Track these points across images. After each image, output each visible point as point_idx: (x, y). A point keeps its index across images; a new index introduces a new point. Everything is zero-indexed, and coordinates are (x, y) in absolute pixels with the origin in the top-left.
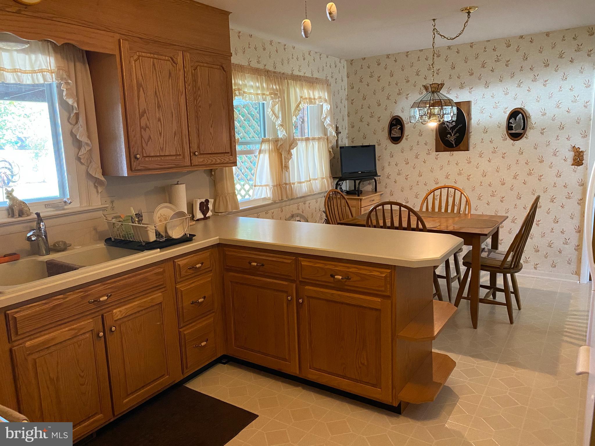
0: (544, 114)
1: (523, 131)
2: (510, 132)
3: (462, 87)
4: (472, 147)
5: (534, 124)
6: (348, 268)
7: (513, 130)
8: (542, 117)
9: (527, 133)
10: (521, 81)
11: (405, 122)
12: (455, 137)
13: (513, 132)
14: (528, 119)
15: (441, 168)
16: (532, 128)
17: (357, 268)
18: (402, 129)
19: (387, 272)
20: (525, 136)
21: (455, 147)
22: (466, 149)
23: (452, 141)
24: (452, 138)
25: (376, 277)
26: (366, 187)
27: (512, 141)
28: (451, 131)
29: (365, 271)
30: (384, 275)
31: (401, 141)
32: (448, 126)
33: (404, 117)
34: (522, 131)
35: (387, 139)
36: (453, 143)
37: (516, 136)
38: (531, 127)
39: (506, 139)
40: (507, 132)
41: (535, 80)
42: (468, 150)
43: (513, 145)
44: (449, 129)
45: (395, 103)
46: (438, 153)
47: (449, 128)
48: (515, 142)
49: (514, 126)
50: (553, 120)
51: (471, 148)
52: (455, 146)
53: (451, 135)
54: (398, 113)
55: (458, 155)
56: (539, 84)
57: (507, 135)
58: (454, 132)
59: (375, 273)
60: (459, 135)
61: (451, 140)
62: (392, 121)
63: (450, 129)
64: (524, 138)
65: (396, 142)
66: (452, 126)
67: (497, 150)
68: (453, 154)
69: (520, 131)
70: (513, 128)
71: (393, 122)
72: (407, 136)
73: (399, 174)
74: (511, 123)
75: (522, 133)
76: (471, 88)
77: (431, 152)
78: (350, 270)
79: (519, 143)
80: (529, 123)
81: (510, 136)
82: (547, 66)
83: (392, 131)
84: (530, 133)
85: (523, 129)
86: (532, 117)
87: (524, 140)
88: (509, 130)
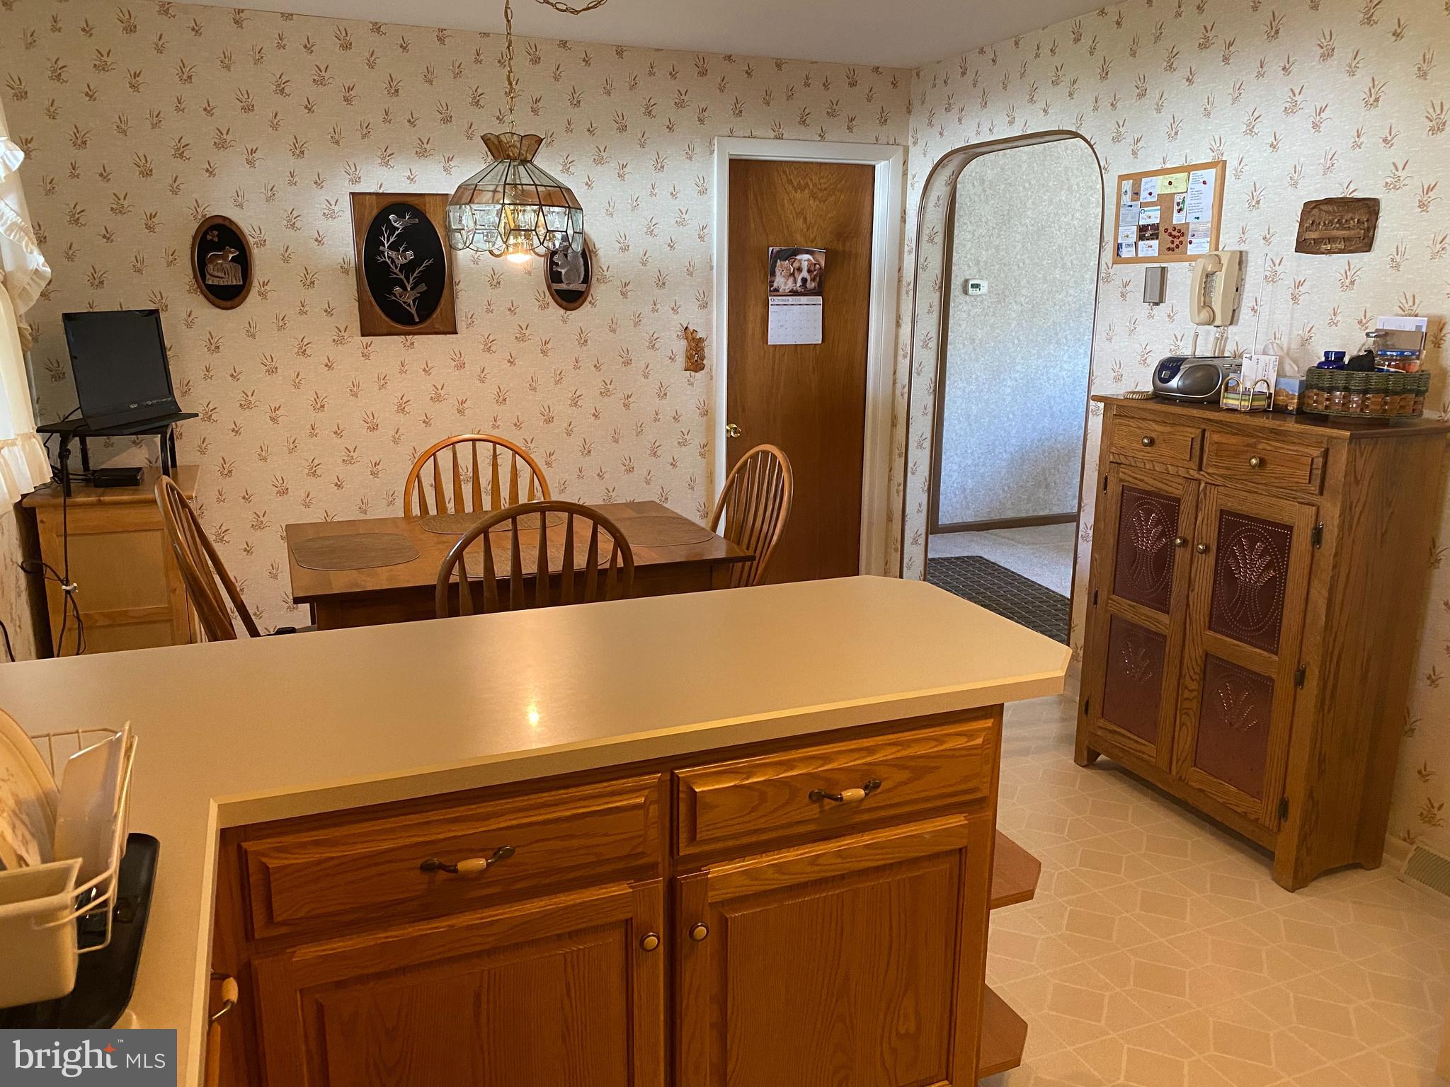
0: (625, 249)
1: (585, 285)
2: (556, 286)
3: (422, 153)
4: (463, 323)
5: (605, 269)
6: (870, 750)
7: (561, 282)
8: (622, 255)
9: (592, 291)
10: (570, 159)
11: (251, 240)
12: (415, 294)
13: (563, 286)
14: (593, 258)
15: (383, 383)
16: (602, 280)
17: (894, 744)
18: (244, 261)
19: (985, 729)
20: (589, 298)
21: (417, 323)
22: (451, 330)
23: (409, 305)
24: (407, 297)
25: (957, 753)
26: (124, 454)
27: (562, 311)
28: (402, 277)
29: (921, 746)
30: (979, 741)
31: (245, 298)
32: (393, 261)
33: (245, 221)
34: (582, 287)
35: (189, 292)
36: (413, 311)
37: (571, 299)
38: (599, 277)
39: (546, 306)
40: (549, 288)
41: (599, 161)
42: (456, 333)
43: (564, 322)
44: (397, 271)
45: (210, 172)
46: (368, 339)
47: (396, 267)
48: (569, 312)
49: (563, 271)
50: (644, 264)
51: (461, 325)
52: (417, 320)
53: (405, 288)
54: (223, 207)
55: (428, 346)
56: (610, 170)
57: (548, 294)
58: (411, 279)
59: (951, 744)
60: (426, 288)
61: (405, 303)
62: (206, 233)
63: (401, 271)
64: (587, 303)
65: (229, 303)
66: (405, 261)
67: (527, 332)
68: (412, 344)
69: (577, 286)
70: (563, 277)
71: (209, 237)
72: (265, 284)
73: (246, 406)
74: (557, 264)
75: (582, 293)
76: (449, 160)
77: (346, 335)
78: (879, 757)
79: (578, 316)
80: (595, 266)
81: (557, 296)
82: (623, 129)
83: (210, 267)
84: (599, 291)
85: (586, 280)
86: (601, 253)
87: (586, 307)
88: (552, 282)
